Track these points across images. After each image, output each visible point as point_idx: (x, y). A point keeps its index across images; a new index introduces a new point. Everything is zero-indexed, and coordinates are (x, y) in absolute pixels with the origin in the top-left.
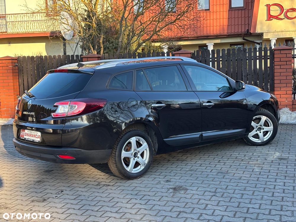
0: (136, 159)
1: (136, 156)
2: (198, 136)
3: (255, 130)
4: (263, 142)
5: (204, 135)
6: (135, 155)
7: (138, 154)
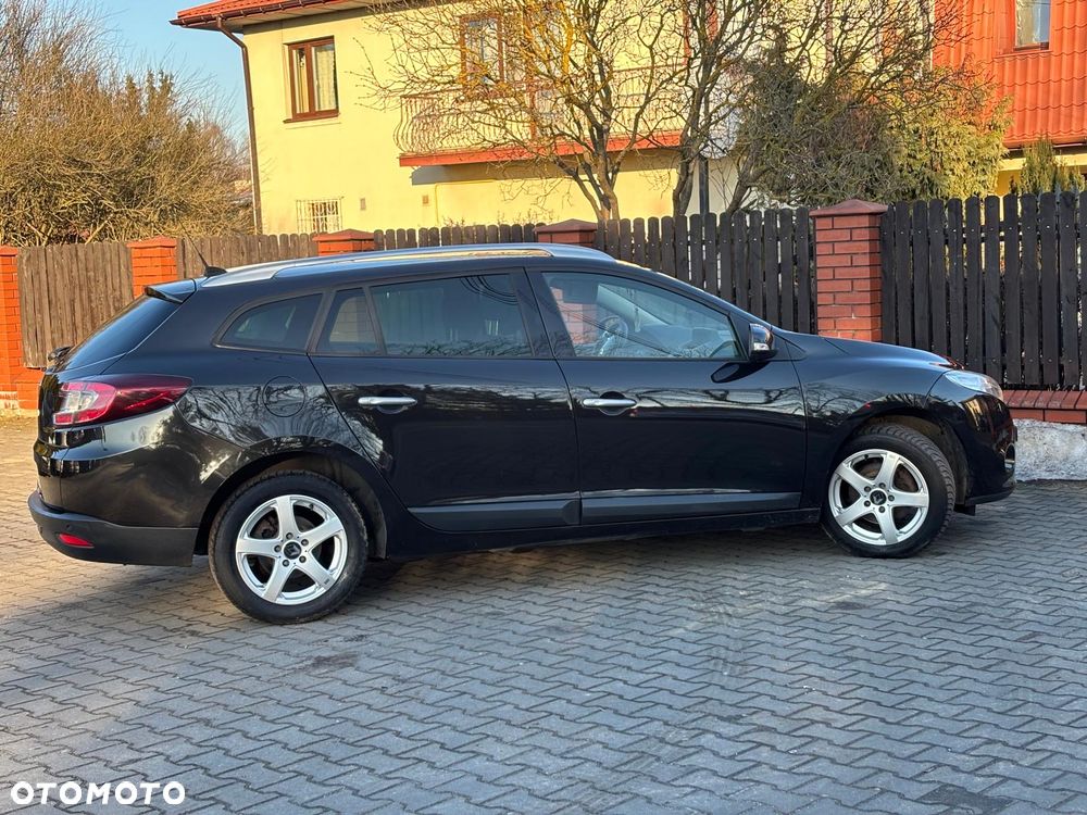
0: (295, 564)
1: (293, 554)
2: (561, 505)
3: (862, 500)
4: (894, 546)
5: (586, 504)
6: (291, 551)
7: (304, 548)
